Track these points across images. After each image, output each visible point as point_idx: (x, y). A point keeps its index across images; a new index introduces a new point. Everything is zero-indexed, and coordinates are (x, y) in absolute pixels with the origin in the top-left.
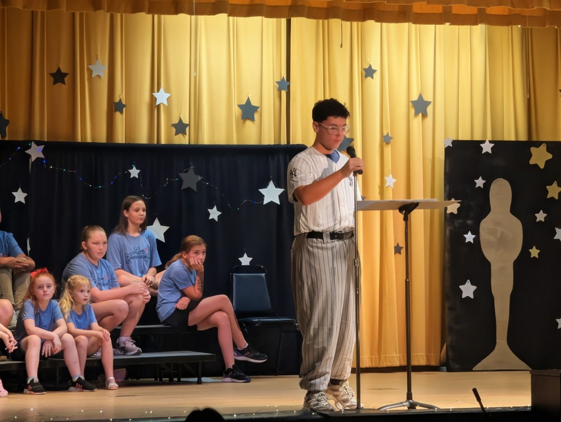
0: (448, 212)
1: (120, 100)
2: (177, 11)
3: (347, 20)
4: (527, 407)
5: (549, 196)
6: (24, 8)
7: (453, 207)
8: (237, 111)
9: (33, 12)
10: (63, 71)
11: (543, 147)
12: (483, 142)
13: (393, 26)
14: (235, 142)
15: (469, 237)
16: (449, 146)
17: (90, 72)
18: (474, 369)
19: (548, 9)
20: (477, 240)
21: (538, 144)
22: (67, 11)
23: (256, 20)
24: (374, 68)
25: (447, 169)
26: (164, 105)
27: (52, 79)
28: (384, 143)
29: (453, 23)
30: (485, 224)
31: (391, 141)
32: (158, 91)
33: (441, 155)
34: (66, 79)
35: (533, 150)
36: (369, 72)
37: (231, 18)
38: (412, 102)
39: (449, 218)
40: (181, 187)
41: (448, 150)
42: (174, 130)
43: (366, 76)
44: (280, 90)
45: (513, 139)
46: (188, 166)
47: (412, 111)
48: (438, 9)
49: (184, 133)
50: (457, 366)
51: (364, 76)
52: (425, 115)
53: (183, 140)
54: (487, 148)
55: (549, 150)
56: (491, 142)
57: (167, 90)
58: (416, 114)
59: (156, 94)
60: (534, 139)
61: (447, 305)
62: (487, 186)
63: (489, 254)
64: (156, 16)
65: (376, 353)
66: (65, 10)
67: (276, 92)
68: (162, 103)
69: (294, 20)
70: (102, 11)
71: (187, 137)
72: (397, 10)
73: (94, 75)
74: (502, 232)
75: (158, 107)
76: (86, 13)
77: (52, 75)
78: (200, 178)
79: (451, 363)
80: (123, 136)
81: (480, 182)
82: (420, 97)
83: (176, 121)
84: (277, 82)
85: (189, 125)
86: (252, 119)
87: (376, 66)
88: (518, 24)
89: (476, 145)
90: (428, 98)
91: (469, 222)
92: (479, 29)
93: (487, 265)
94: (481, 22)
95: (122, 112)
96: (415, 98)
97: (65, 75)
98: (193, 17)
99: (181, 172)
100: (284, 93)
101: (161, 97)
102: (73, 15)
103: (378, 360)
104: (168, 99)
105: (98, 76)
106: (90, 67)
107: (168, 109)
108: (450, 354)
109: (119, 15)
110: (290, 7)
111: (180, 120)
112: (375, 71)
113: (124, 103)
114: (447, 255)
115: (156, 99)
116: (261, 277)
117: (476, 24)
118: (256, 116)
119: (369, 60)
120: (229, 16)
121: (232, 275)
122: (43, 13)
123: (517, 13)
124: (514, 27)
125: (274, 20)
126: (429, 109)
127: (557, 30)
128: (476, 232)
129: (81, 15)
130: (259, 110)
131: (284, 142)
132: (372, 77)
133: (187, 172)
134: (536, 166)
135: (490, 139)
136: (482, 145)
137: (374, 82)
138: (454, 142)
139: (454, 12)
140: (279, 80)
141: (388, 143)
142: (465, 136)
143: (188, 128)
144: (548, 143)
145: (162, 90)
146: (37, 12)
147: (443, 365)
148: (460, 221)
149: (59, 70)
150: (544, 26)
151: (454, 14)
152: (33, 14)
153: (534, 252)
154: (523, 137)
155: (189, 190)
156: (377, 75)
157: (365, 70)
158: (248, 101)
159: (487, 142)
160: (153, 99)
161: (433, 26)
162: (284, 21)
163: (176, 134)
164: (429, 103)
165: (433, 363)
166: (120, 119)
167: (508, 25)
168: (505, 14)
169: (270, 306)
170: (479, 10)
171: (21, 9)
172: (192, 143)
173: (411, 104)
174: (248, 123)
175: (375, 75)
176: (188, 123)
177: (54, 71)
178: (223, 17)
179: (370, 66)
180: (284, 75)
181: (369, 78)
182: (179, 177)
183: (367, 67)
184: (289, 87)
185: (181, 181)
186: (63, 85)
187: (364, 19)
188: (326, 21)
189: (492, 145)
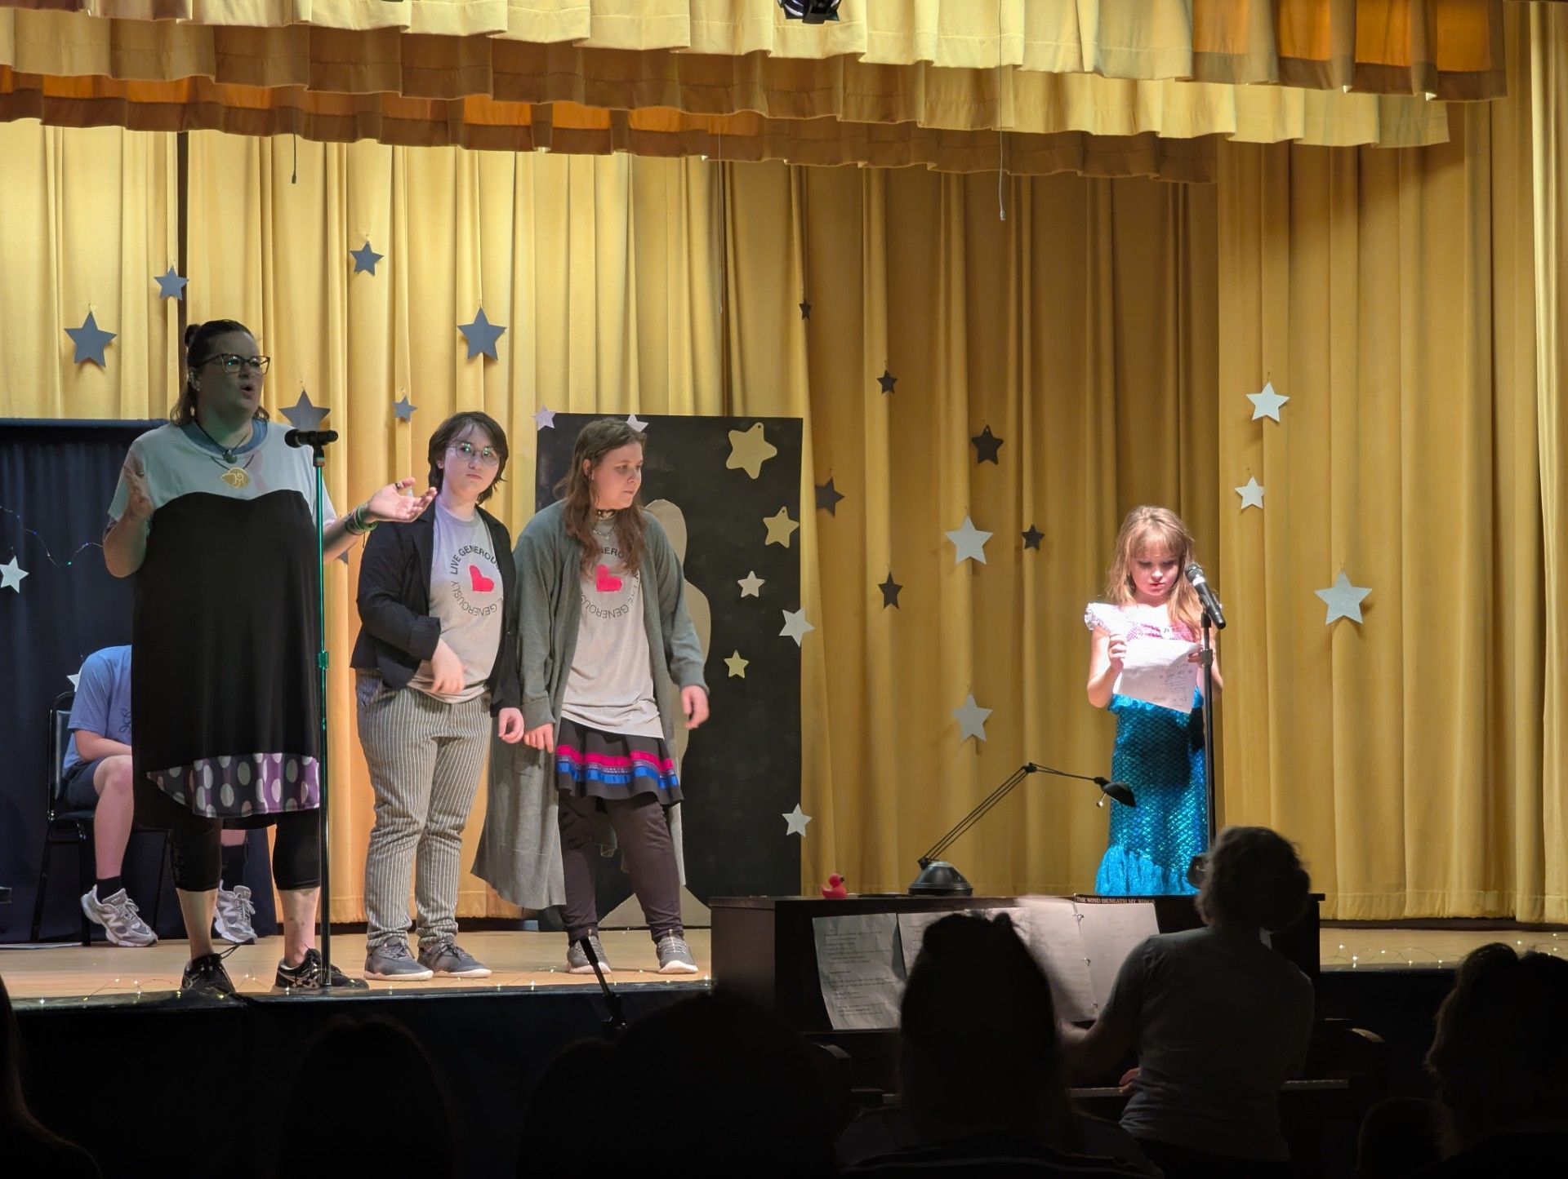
5: (769, 541)
8: (63, 343)
11: (757, 431)
13: (419, 153)
14: (59, 413)
16: (546, 428)
18: (599, 925)
19: (765, 115)
21: (745, 424)
24: (375, 250)
25: (543, 478)
28: (397, 420)
29: (556, 149)
31: (413, 414)
33: (527, 447)
35: (734, 435)
36: (365, 260)
37: (50, 129)
38: (461, 328)
41: (543, 434)
43: (358, 269)
44: (164, 297)
45: (688, 412)
47: (463, 350)
48: (522, 113)
51: (353, 267)
52: (490, 359)
55: (769, 437)
56: (640, 418)
58: (471, 356)
60: (738, 412)
67: (156, 306)
69: (195, 136)
72: (428, 115)
82: (481, 316)
84: (159, 279)
86: (99, 363)
87: (380, 246)
88: (698, 152)
90: (498, 317)
92: (616, 163)
94: (619, 147)
96: (468, 317)
100: (173, 304)
110: (185, 108)
112: (378, 257)
117: (606, 150)
118: (109, 355)
119: (364, 232)
120: (45, 123)
121: (54, 715)
123: (699, 126)
124: (692, 159)
125: (148, 135)
126: (502, 344)
127: (789, 167)
130: (114, 340)
132: (372, 272)
134: (741, 472)
135: (639, 412)
137: (376, 284)
138: (558, 418)
139: (558, 125)
140: (161, 276)
141: (404, 420)
142: (582, 405)
144: (767, 422)
150: (759, 158)
151: (557, 131)
153: (737, 665)
154: (710, 408)
156: (383, 268)
157: (355, 254)
158: (90, 320)
161: (512, 154)
162: (171, 137)
164: (501, 330)
165: (507, 913)
167: (678, 154)
168: (672, 130)
170: (613, 116)
173: (459, 333)
174: (90, 369)
175: (377, 267)
178: (29, 126)
179: (367, 246)
180: (173, 262)
181: (365, 273)
183: (360, 247)
184: (184, 289)
187: (352, 137)
188: (268, 140)
189: (645, 425)
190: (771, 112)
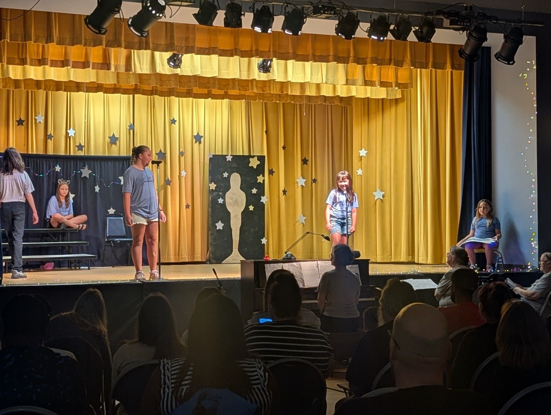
0: (211, 189)
1: (51, 134)
2: (78, 91)
3: (162, 96)
5: (258, 182)
6: (3, 88)
7: (213, 186)
8: (108, 140)
9: (8, 90)
10: (22, 119)
11: (256, 158)
12: (227, 155)
13: (184, 99)
14: (107, 155)
15: (221, 201)
16: (211, 158)
17: (36, 120)
18: (222, 263)
19: (256, 92)
20: (224, 202)
21: (253, 157)
22: (24, 89)
23: (117, 95)
25: (210, 169)
26: (72, 136)
27: (17, 123)
28: (181, 156)
29: (212, 98)
30: (228, 194)
31: (184, 154)
32: (70, 129)
33: (207, 161)
34: (24, 123)
35: (251, 159)
36: (173, 121)
37: (105, 94)
39: (211, 192)
40: (81, 176)
41: (210, 159)
42: (77, 148)
43: (172, 124)
44: (130, 130)
45: (241, 154)
46: (85, 166)
47: (194, 141)
48: (205, 91)
49: (82, 150)
50: (214, 262)
52: (200, 143)
53: (81, 153)
54: (229, 158)
55: (258, 159)
56: (231, 155)
57: (74, 129)
58: (196, 142)
59: (68, 131)
60: (252, 154)
61: (210, 233)
62: (229, 177)
63: (229, 209)
64: (69, 93)
65: (177, 255)
66: (23, 89)
67: (128, 132)
68: (71, 136)
69: (136, 95)
70: (41, 90)
71: (83, 152)
72: (185, 91)
73: (38, 121)
74: (236, 198)
75: (70, 137)
76: (34, 91)
77: (17, 121)
78: (90, 172)
79: (211, 260)
80: (52, 150)
81: (226, 175)
82: (198, 134)
83: (78, 144)
84: (129, 126)
85: (84, 146)
86: (115, 144)
87: (176, 118)
88: (243, 99)
89: (224, 157)
90: (201, 134)
91: (220, 193)
92: (226, 101)
93: (229, 213)
94: (226, 98)
95: (51, 140)
96: (195, 134)
97: (23, 121)
98: (87, 93)
99: (81, 169)
100: (132, 131)
101: (71, 132)
102: (28, 92)
103: (178, 259)
104: (75, 134)
105: (40, 122)
106: (36, 117)
107: (74, 138)
108: (211, 255)
109: (50, 92)
110: (134, 89)
111: (80, 144)
112: (176, 121)
113: (52, 135)
114: (210, 209)
115: (69, 134)
116: (121, 219)
117: (224, 99)
118: (118, 142)
119: (173, 116)
120: (104, 93)
121: (107, 218)
122: (13, 91)
123: (243, 94)
124: (242, 100)
125: (127, 95)
126: (202, 139)
127: (263, 103)
128: (224, 198)
129: (32, 92)
130: (119, 139)
132: (175, 124)
133: (84, 169)
134: (252, 167)
135: (231, 154)
136: (227, 157)
137: (176, 126)
138: (213, 155)
139: (213, 93)
140: (129, 125)
142: (219, 153)
143: (84, 148)
144: (257, 156)
145: (71, 129)
146: (10, 90)
147: (208, 261)
148: (217, 193)
149: (20, 119)
150: (256, 100)
151: (213, 94)
152: (8, 91)
153: (251, 208)
154: (246, 154)
155: (85, 177)
156: (177, 123)
157: (171, 120)
158: (114, 135)
159: (229, 155)
160: (67, 133)
161: (203, 100)
162: (131, 96)
163: (78, 150)
164: (202, 137)
165: (204, 260)
166: (50, 143)
167: (239, 100)
168: (237, 94)
169: (125, 233)
170: (225, 92)
171: (2, 88)
172: (86, 155)
173: (193, 137)
174: (114, 146)
175: (176, 123)
176: (83, 145)
177: (18, 119)
178: (101, 93)
179: (174, 119)
180: (132, 123)
182: (80, 171)
183: (172, 119)
184: (134, 128)
185: (81, 173)
186: (22, 126)
187: (170, 96)
188: (152, 96)
189: (232, 157)
190: (257, 91)
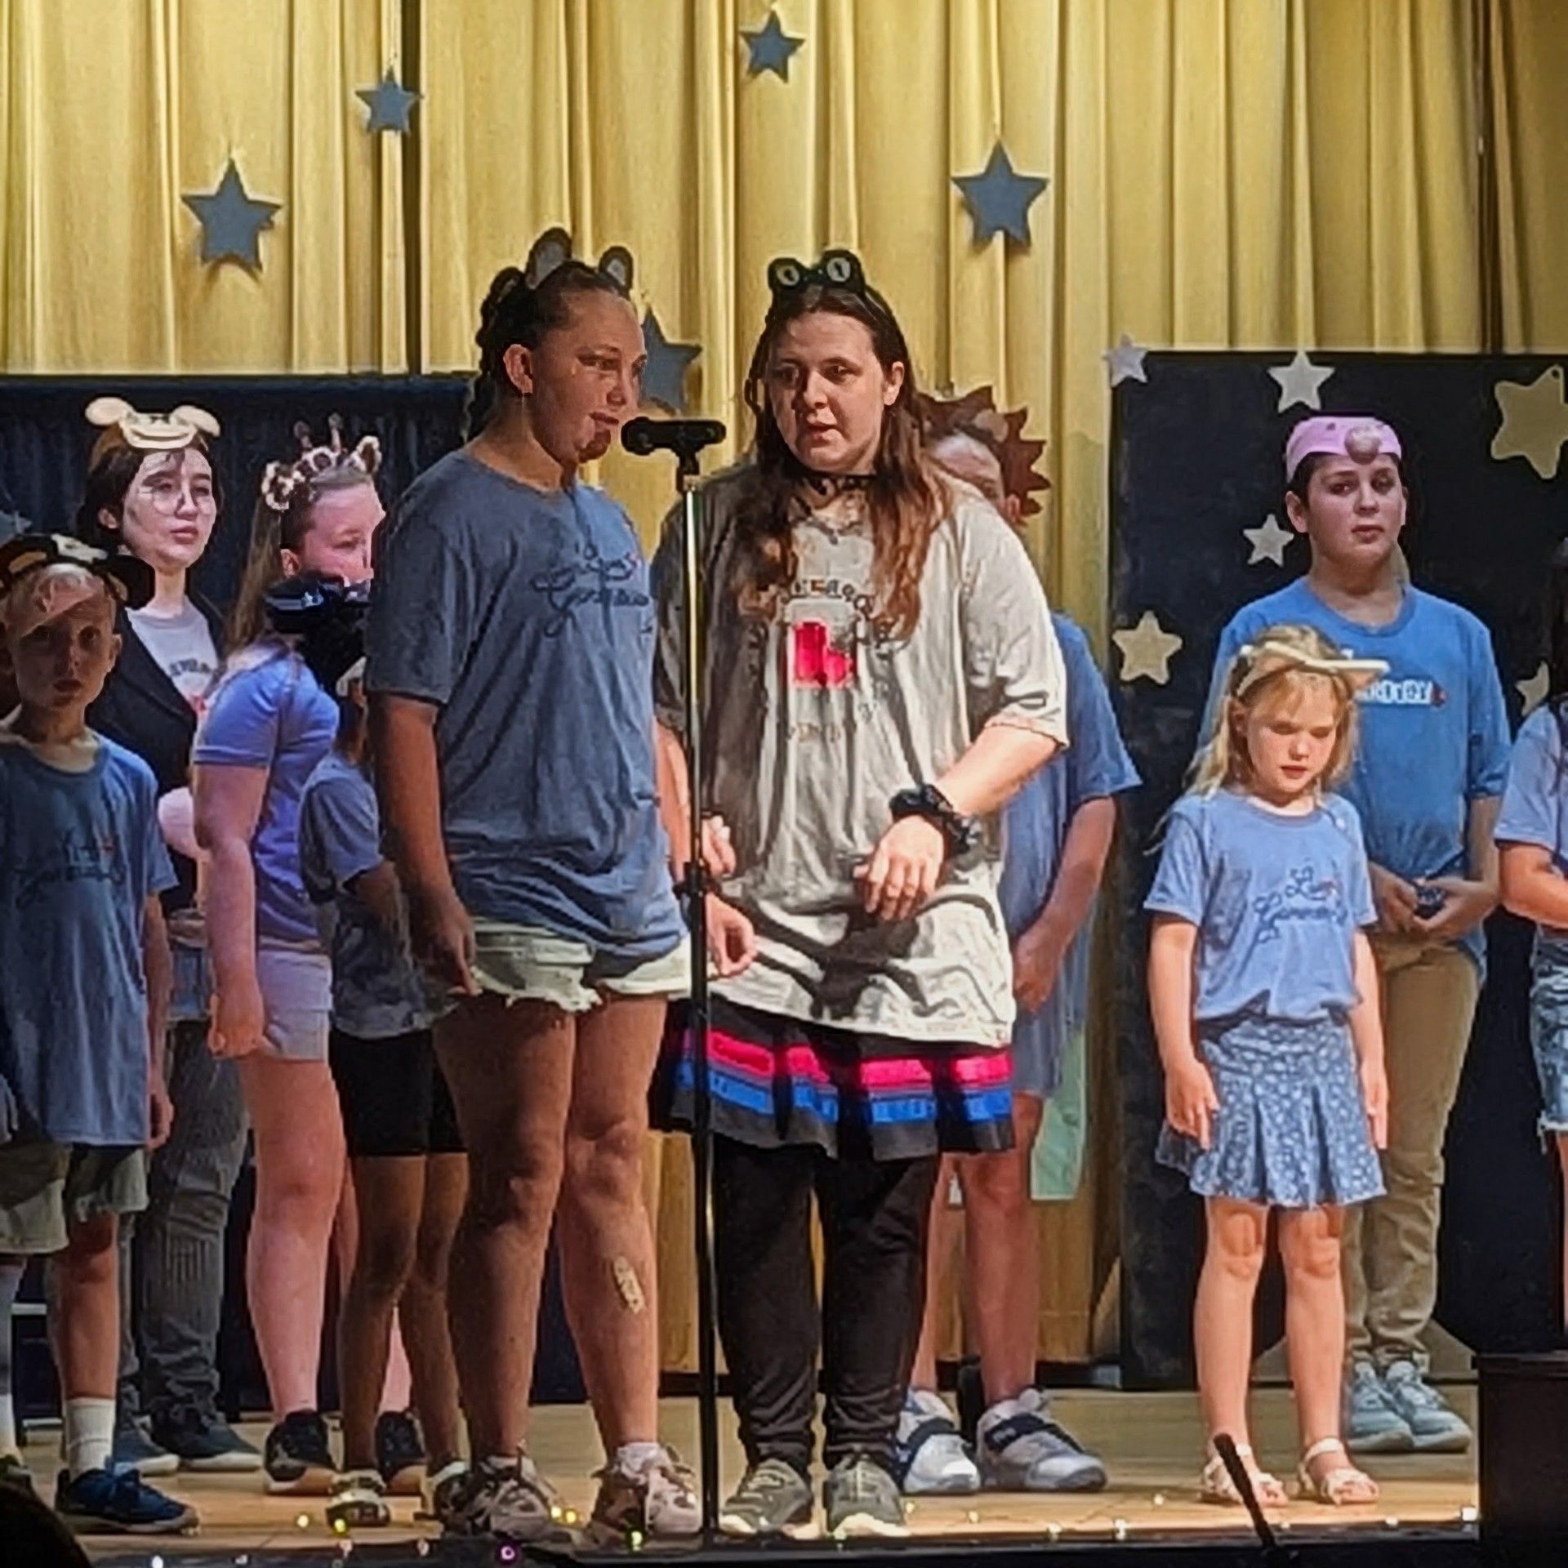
0: (1129, 672)
4: (1459, 1523)
7: (1148, 649)
8: (177, 225)
11: (1552, 383)
12: (1286, 358)
14: (170, 365)
16: (1129, 380)
21: (1528, 368)
24: (788, 31)
25: (1125, 484)
33: (1092, 419)
35: (1504, 391)
36: (769, 49)
38: (960, 181)
39: (1132, 701)
41: (1123, 393)
43: (755, 71)
44: (374, 130)
45: (1413, 344)
47: (962, 228)
50: (1167, 1366)
51: (745, 66)
52: (1017, 245)
54: (1300, 385)
56: (1317, 358)
58: (980, 240)
60: (1513, 346)
67: (359, 147)
79: (1139, 1349)
81: (1268, 541)
82: (999, 159)
84: (362, 95)
86: (251, 264)
87: (799, 24)
89: (1252, 372)
90: (1032, 162)
96: (974, 163)
100: (392, 143)
108: (1137, 1308)
112: (794, 44)
118: (268, 247)
126: (1040, 214)
130: (277, 218)
131: (394, 363)
132: (783, 73)
134: (1519, 465)
135: (1312, 348)
136: (1278, 374)
137: (792, 96)
138: (1151, 360)
142: (1201, 334)
147: (1106, 1361)
148: (1182, 712)
154: (1458, 336)
156: (804, 65)
157: (750, 38)
158: (232, 179)
159: (1301, 359)
164: (1039, 185)
173: (955, 192)
174: (231, 275)
175: (793, 63)
179: (774, 21)
180: (393, 61)
181: (769, 77)
183: (759, 27)
184: (414, 114)
189: (1326, 372)
